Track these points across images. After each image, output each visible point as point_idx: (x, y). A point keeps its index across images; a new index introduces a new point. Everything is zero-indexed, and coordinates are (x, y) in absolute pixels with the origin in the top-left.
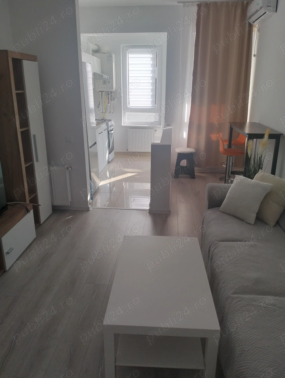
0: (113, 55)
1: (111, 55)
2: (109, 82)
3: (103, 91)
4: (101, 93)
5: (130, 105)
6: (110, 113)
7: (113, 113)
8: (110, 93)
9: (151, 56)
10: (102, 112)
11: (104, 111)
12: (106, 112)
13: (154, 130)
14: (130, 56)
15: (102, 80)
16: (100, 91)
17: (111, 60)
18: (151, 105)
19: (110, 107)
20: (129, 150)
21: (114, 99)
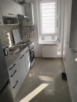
0: (32, 5)
1: (30, 4)
2: (30, 20)
3: (28, 26)
4: (26, 27)
5: (43, 33)
6: (32, 37)
7: (33, 37)
8: (31, 27)
9: (54, 3)
10: (28, 37)
11: (29, 37)
12: (30, 37)
13: (57, 46)
14: (42, 4)
15: (26, 20)
16: (26, 26)
17: (31, 7)
18: (55, 32)
19: (32, 34)
20: (43, 57)
21: (34, 30)
